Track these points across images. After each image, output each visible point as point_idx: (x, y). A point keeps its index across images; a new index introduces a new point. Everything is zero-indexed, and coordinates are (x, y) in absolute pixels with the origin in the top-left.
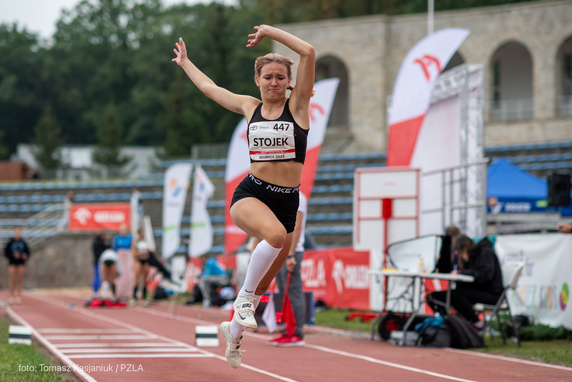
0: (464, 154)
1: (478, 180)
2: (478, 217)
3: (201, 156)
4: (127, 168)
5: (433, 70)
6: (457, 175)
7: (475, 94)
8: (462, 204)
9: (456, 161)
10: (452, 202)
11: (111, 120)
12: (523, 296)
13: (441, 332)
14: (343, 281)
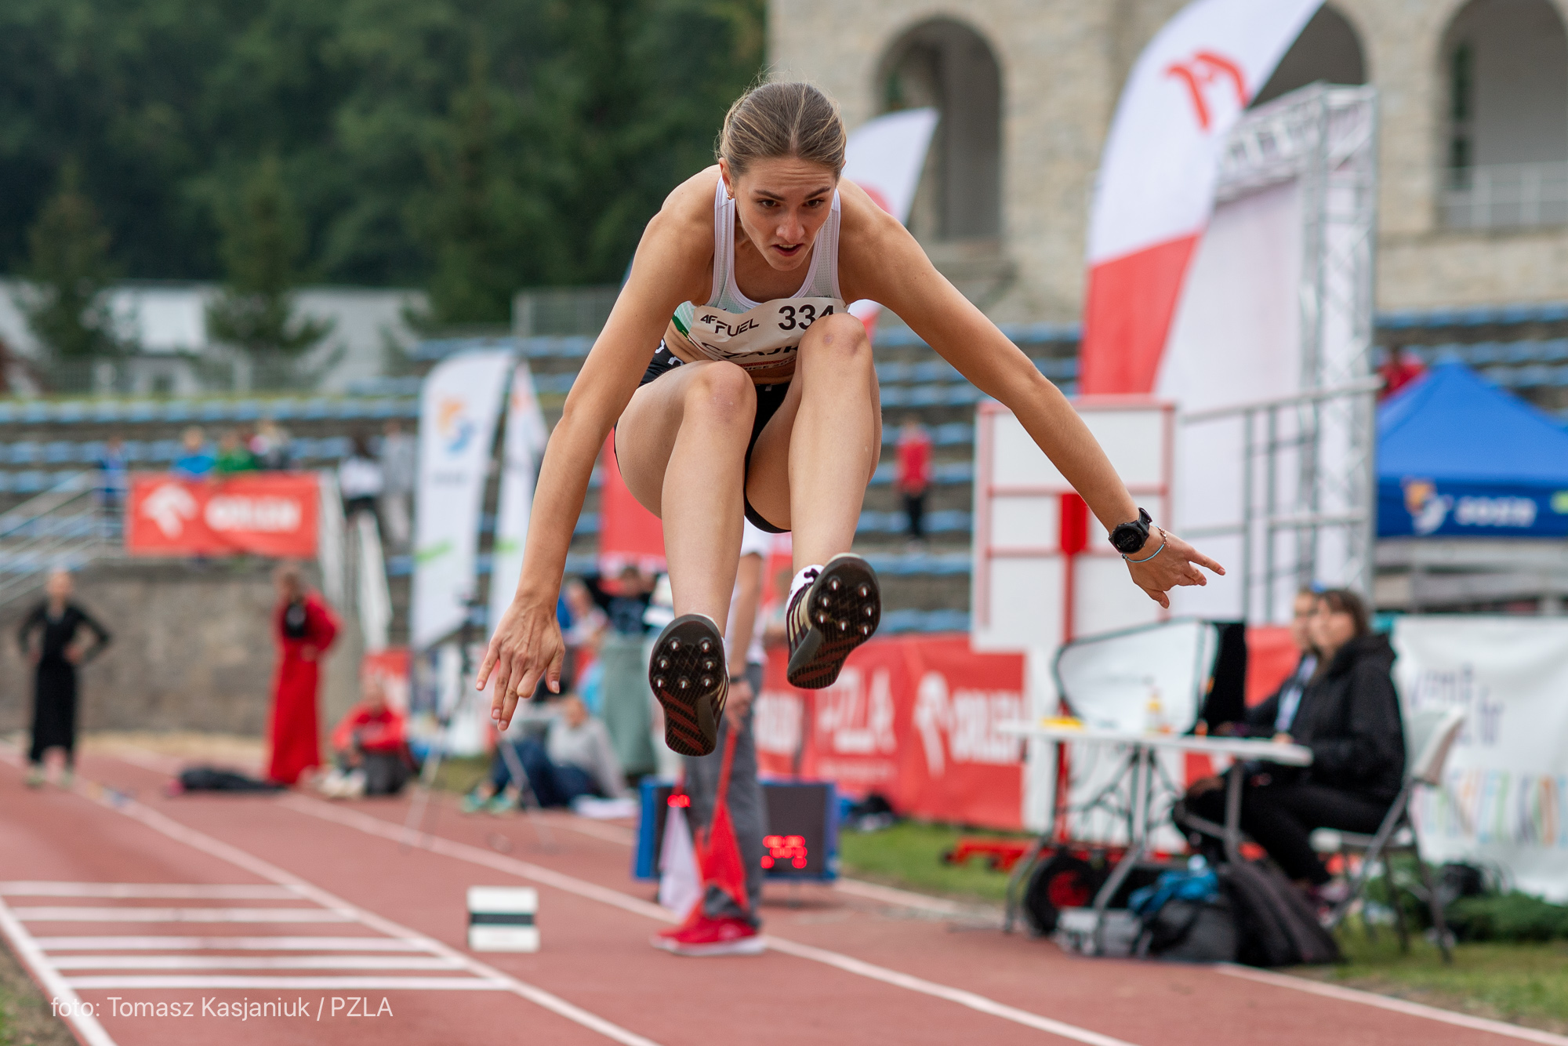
0: (1313, 361)
1: (1355, 442)
2: (1351, 552)
3: (542, 326)
4: (314, 358)
5: (1223, 98)
6: (1289, 424)
7: (1349, 175)
8: (1304, 514)
9: (1288, 383)
10: (1271, 506)
11: (267, 209)
12: (1470, 804)
13: (1207, 916)
14: (945, 737)
